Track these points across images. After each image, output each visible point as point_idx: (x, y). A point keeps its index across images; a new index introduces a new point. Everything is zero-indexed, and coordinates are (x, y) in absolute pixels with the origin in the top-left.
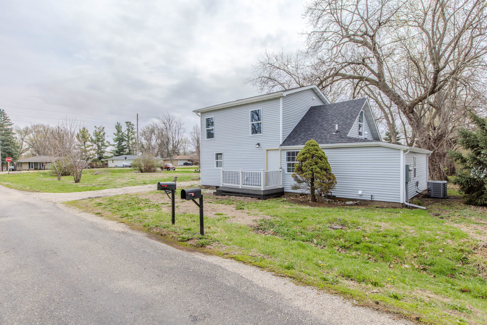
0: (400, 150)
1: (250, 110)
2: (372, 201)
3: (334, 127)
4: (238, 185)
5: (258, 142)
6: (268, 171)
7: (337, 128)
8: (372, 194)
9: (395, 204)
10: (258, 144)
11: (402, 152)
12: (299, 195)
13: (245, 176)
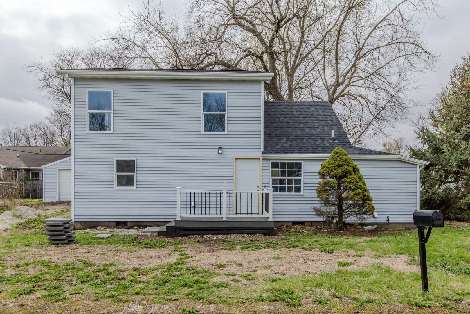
0: (416, 165)
1: (202, 92)
2: (389, 224)
3: (329, 133)
4: (221, 216)
5: (220, 145)
6: (238, 192)
7: (333, 135)
8: (388, 216)
9: (410, 225)
10: (220, 148)
11: (418, 167)
12: (291, 224)
13: (192, 201)
